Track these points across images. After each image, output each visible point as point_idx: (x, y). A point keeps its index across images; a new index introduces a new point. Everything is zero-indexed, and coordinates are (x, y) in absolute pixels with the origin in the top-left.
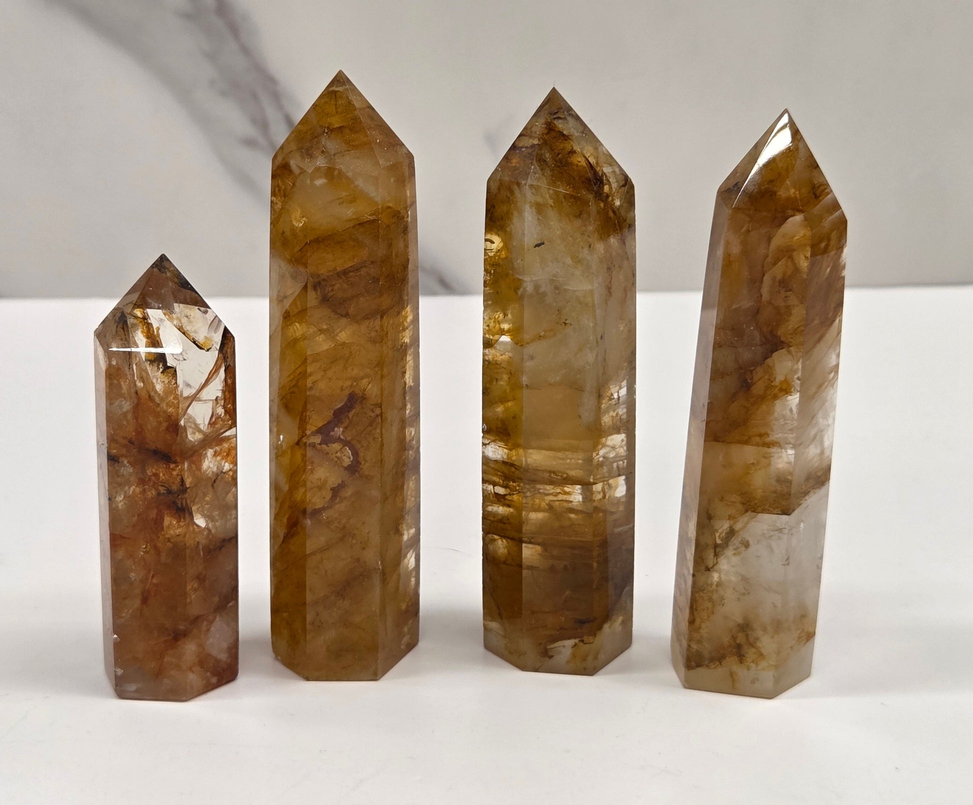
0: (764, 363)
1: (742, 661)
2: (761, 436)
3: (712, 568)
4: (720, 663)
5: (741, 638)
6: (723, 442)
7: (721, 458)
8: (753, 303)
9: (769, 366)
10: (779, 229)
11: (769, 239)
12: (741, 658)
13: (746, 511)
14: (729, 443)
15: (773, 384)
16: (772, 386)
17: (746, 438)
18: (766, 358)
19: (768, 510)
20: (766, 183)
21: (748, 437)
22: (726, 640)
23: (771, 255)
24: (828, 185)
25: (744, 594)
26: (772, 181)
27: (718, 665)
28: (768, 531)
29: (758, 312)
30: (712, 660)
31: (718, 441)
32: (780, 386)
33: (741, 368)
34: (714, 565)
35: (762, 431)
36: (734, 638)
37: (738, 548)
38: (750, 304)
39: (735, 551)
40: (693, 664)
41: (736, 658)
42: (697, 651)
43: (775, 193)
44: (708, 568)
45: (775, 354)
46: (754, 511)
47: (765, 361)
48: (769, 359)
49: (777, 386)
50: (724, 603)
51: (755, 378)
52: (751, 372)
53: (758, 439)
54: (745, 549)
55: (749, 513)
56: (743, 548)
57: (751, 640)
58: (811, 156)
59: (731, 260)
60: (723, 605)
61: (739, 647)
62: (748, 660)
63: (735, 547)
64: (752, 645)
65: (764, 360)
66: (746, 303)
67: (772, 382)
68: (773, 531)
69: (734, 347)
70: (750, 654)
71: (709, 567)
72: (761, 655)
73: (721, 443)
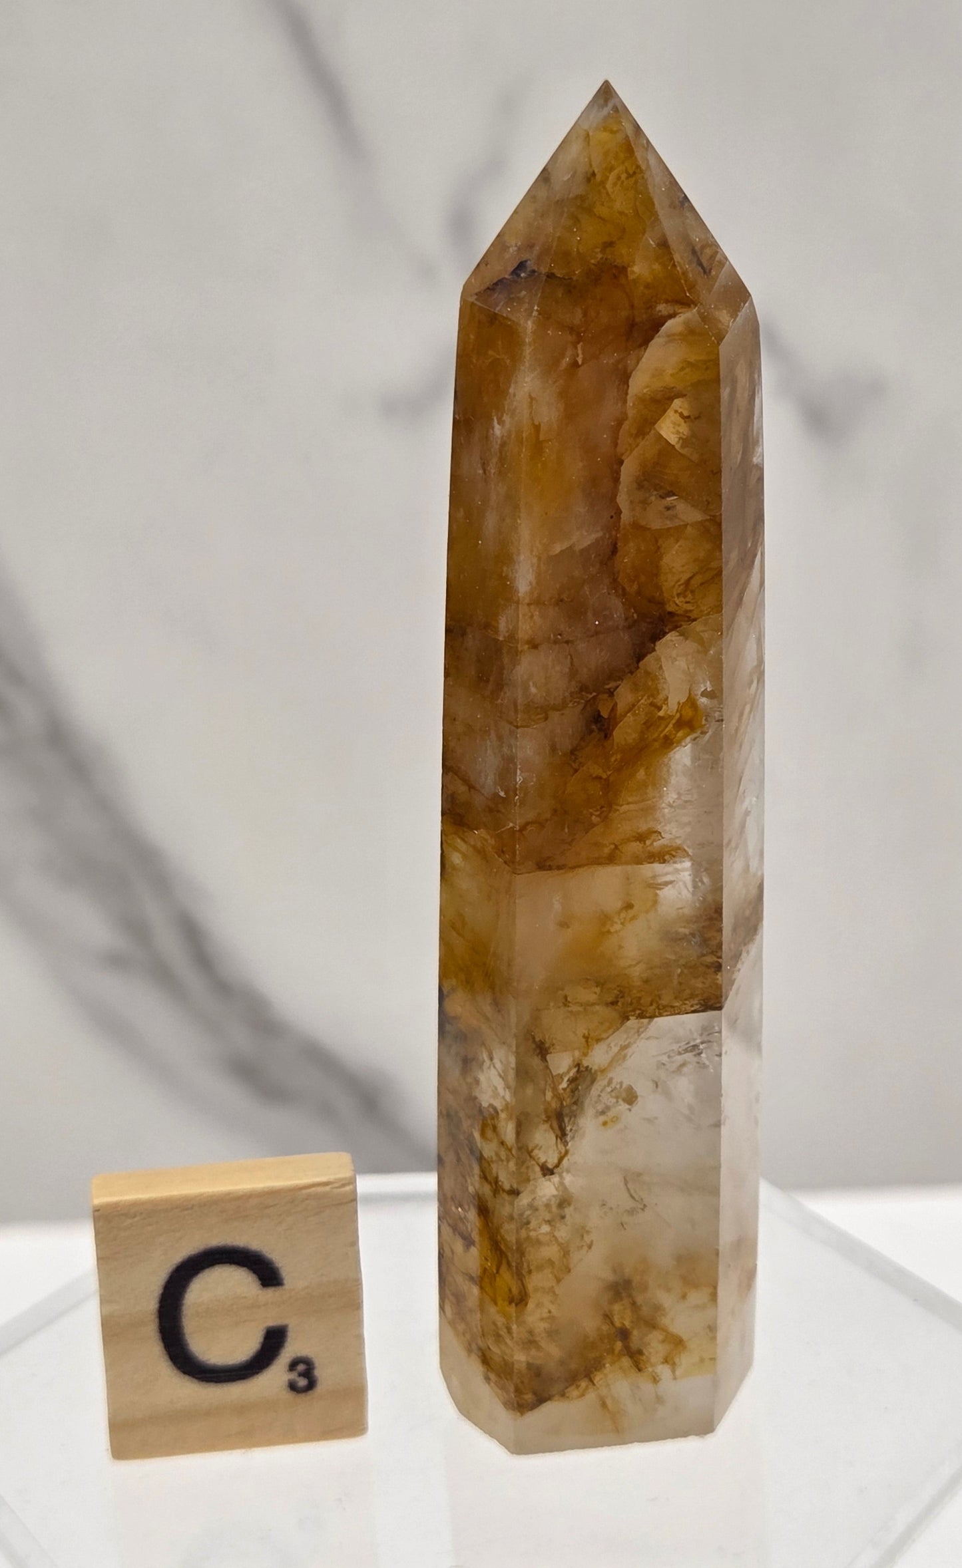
0: (638, 668)
1: (641, 1365)
2: (641, 838)
3: (557, 1166)
4: (591, 1381)
5: (622, 1316)
6: (559, 868)
7: (557, 906)
8: (600, 534)
9: (647, 673)
10: (645, 349)
11: (624, 377)
12: (636, 1358)
13: (626, 1018)
14: (573, 868)
15: (661, 713)
16: (661, 718)
17: (607, 851)
18: (640, 657)
19: (673, 1007)
20: (598, 250)
21: (613, 846)
22: (591, 1324)
23: (631, 413)
24: (717, 246)
25: (631, 1212)
26: (610, 244)
27: (587, 1387)
28: (669, 1057)
29: (614, 551)
30: (572, 1379)
31: (550, 868)
32: (678, 715)
33: (583, 688)
34: (560, 1160)
35: (643, 827)
36: (608, 1317)
37: (608, 1108)
38: (594, 536)
39: (602, 1118)
40: (529, 1397)
41: (626, 1361)
42: (529, 1366)
43: (623, 270)
44: (548, 1169)
45: (659, 645)
46: (641, 1016)
47: (641, 664)
48: (646, 659)
49: (671, 717)
50: (592, 1242)
51: (621, 707)
52: (611, 693)
53: (635, 847)
54: (627, 1106)
55: (632, 1022)
56: (624, 1106)
57: (645, 1311)
58: (674, 183)
59: (542, 438)
60: (590, 1247)
61: (624, 1334)
62: (653, 1359)
63: (600, 1107)
64: (652, 1325)
65: (638, 662)
66: (584, 537)
67: (660, 709)
68: (680, 1053)
69: (567, 642)
70: (655, 1346)
71: (550, 1166)
72: (677, 1343)
73: (556, 872)
